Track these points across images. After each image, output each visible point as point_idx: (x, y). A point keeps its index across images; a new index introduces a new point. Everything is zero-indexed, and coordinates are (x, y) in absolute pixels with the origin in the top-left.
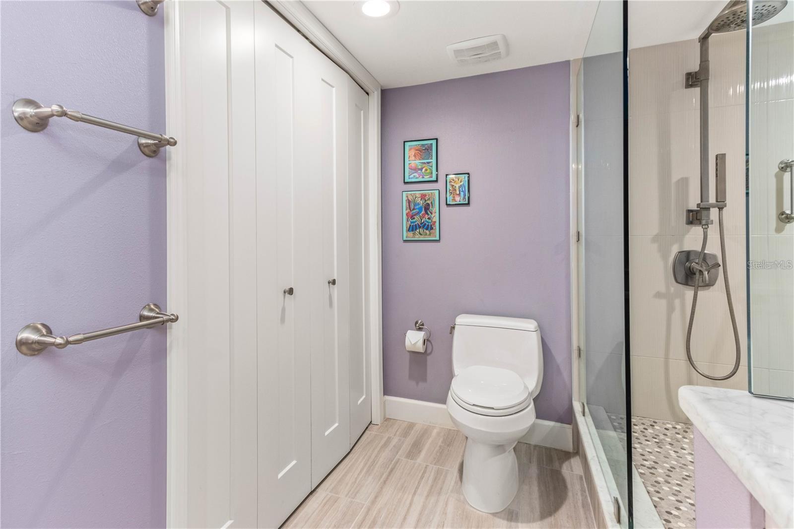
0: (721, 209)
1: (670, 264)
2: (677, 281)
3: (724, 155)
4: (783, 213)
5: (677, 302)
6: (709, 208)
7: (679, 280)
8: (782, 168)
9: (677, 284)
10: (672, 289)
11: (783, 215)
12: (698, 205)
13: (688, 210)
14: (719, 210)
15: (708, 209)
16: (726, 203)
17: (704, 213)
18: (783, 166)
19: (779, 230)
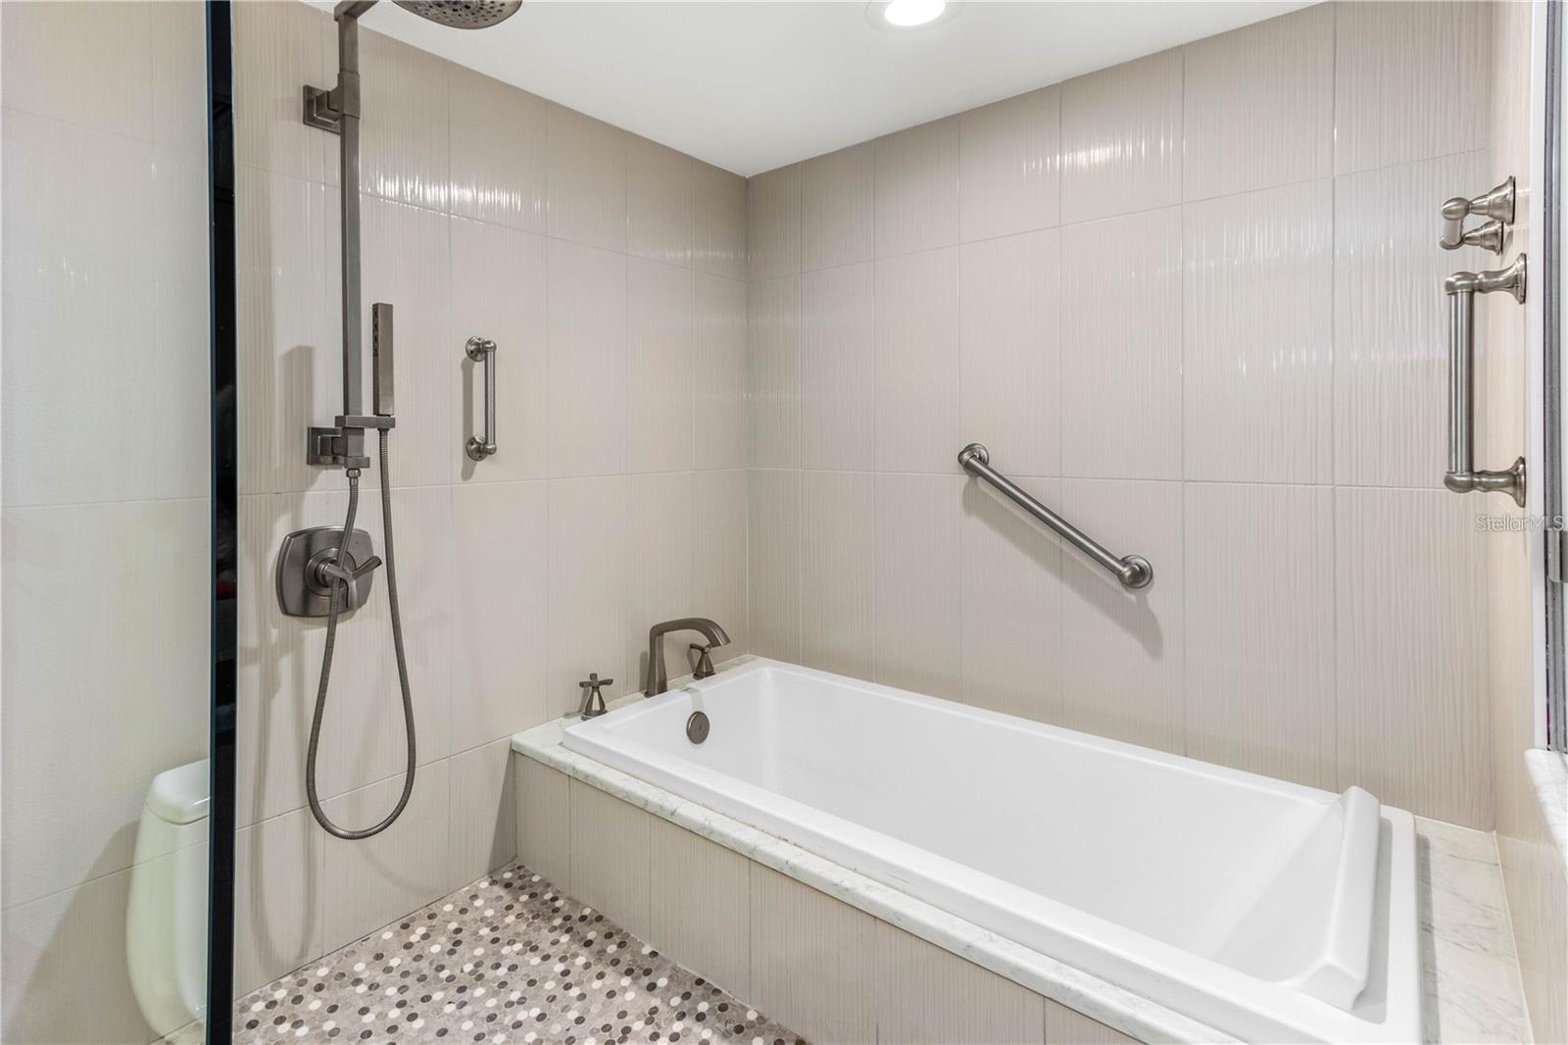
0: (383, 432)
1: (269, 570)
2: (285, 611)
3: (389, 308)
4: (472, 441)
5: (285, 665)
6: (363, 429)
7: (292, 608)
8: (472, 352)
9: (286, 617)
10: (274, 634)
11: (472, 444)
12: (339, 420)
13: (313, 428)
14: (380, 434)
15: (360, 431)
16: (394, 419)
17: (352, 439)
18: (473, 348)
19: (467, 474)
